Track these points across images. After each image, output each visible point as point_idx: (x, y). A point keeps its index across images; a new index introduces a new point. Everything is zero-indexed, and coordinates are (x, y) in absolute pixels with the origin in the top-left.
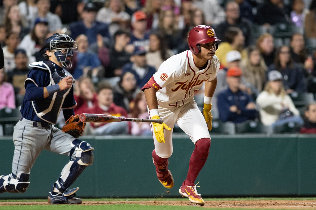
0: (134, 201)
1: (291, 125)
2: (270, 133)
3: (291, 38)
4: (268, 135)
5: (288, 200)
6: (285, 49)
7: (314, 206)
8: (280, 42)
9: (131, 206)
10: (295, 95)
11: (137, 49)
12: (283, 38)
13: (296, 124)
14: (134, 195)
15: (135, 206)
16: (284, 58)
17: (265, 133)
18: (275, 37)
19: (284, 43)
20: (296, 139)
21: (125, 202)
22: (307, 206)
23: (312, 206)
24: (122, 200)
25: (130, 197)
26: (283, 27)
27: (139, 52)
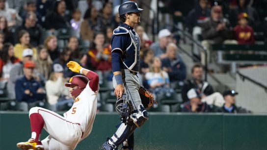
12: (64, 40)
18: (59, 39)
19: (65, 43)
26: (64, 31)
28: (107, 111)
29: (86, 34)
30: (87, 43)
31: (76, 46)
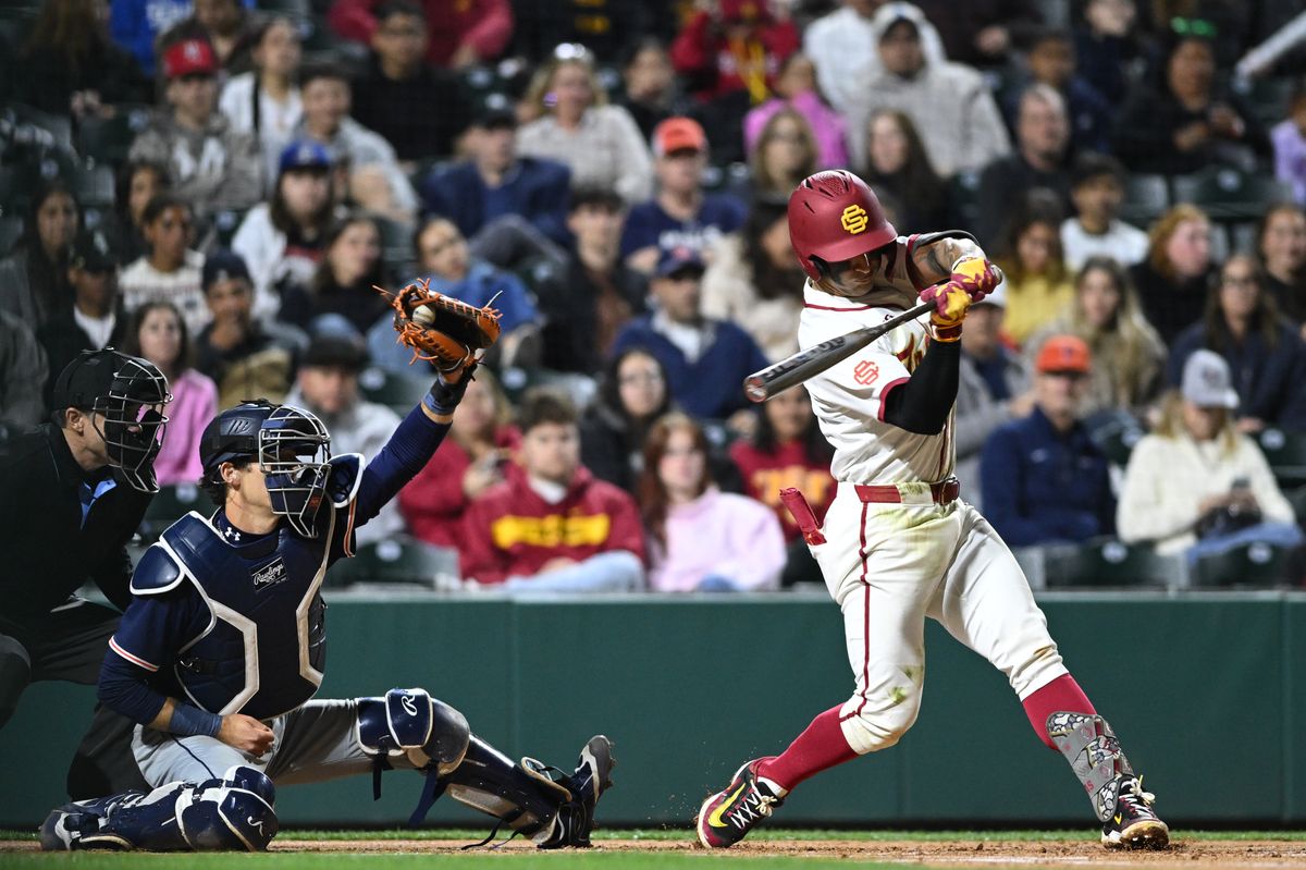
0: (661, 839)
1: (1260, 554)
2: (1177, 587)
3: (1260, 223)
4: (1172, 594)
5: (1246, 839)
6: (1237, 268)
9: (652, 859)
10: (1274, 439)
12: (1230, 223)
13: (1276, 549)
14: (662, 816)
16: (1234, 300)
17: (1162, 586)
20: (1280, 606)
21: (628, 843)
24: (615, 838)
25: (645, 826)
26: (1229, 180)
27: (670, 267)
31: (1295, 253)
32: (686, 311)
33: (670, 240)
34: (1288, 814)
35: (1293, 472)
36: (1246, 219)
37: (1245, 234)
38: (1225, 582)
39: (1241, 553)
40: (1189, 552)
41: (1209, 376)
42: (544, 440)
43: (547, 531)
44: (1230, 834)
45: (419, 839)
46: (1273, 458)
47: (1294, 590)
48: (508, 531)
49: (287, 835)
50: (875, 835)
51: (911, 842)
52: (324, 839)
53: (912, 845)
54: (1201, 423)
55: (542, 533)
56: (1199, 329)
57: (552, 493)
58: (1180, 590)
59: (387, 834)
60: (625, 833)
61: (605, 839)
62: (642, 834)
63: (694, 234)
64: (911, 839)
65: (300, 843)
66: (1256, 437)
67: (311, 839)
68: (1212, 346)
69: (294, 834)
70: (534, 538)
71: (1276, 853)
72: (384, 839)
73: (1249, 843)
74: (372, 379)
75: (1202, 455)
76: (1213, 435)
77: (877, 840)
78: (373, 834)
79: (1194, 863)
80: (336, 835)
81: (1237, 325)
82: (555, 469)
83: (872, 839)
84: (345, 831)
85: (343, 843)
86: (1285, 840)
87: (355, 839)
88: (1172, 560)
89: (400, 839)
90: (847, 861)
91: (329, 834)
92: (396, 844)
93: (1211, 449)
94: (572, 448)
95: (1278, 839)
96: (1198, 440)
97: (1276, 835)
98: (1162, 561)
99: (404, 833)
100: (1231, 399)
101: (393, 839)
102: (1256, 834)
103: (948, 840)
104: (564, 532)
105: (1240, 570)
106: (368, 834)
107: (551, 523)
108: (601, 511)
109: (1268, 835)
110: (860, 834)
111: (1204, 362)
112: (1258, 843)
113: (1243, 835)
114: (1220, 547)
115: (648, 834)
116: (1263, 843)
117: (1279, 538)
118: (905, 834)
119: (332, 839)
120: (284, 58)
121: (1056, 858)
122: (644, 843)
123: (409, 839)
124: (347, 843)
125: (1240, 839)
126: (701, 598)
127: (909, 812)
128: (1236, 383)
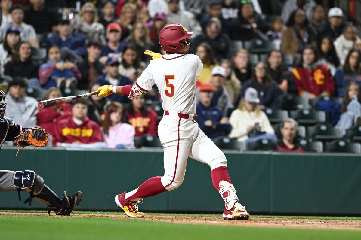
1: (265, 142)
2: (243, 150)
4: (241, 152)
5: (260, 217)
6: (261, 65)
7: (286, 224)
8: (255, 57)
9: (101, 219)
10: (269, 111)
11: (110, 60)
12: (259, 54)
13: (270, 141)
14: (105, 208)
15: (105, 219)
16: (259, 72)
17: (239, 150)
19: (260, 60)
20: (270, 156)
21: (95, 215)
22: (279, 225)
23: (284, 225)
24: (92, 213)
25: (100, 211)
26: (259, 42)
27: (111, 63)
28: (315, 151)
29: (289, 47)
30: (290, 59)
31: (278, 63)
32: (114, 74)
33: (111, 55)
34: (271, 211)
35: (274, 120)
36: (264, 53)
37: (263, 57)
38: (256, 149)
39: (260, 141)
40: (246, 141)
41: (252, 95)
42: (78, 108)
43: (77, 132)
44: (255, 216)
45: (40, 213)
46: (269, 116)
47: (274, 151)
48: (66, 131)
49: (4, 211)
50: (161, 214)
51: (171, 216)
52: (14, 212)
53: (171, 217)
54: (250, 107)
55: (75, 132)
56: (249, 82)
57: (79, 122)
58: (244, 151)
59: (31, 211)
60: (94, 212)
61: (89, 214)
62: (99, 213)
63: (117, 54)
64: (170, 216)
65: (8, 213)
66: (264, 111)
67: (11, 212)
68: (253, 87)
69: (6, 211)
70: (73, 134)
71: (267, 221)
72: (30, 212)
73: (260, 218)
74: (30, 90)
75: (250, 115)
76: (253, 110)
77: (161, 215)
78: (28, 211)
79: (245, 223)
80: (17, 211)
81: (260, 80)
82: (80, 116)
83: (160, 215)
84: (20, 210)
85: (19, 213)
86: (270, 218)
87: (23, 212)
88: (242, 143)
89: (35, 212)
90: (153, 221)
91: (16, 211)
92: (33, 214)
93: (253, 114)
94: (85, 111)
95: (268, 217)
96: (249, 111)
97: (267, 216)
98: (239, 143)
99: (36, 211)
100: (257, 100)
101: (33, 212)
102: (262, 216)
103: (180, 216)
104: (81, 133)
105: (260, 146)
106: (26, 211)
107: (78, 130)
108: (91, 128)
109: (266, 216)
110: (157, 214)
111: (251, 90)
112: (263, 218)
113: (259, 216)
114: (255, 139)
115: (100, 213)
116: (264, 218)
117: (270, 138)
118: (169, 214)
119: (16, 212)
120: (8, 5)
121: (209, 221)
122: (100, 215)
123: (37, 213)
124: (21, 213)
125: (258, 217)
126: (116, 150)
127: (170, 208)
128: (259, 96)
